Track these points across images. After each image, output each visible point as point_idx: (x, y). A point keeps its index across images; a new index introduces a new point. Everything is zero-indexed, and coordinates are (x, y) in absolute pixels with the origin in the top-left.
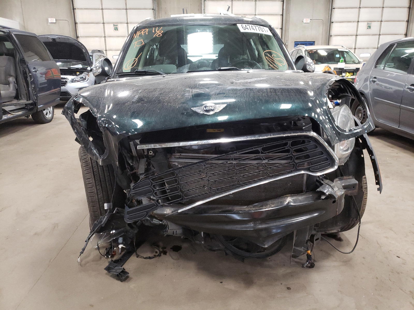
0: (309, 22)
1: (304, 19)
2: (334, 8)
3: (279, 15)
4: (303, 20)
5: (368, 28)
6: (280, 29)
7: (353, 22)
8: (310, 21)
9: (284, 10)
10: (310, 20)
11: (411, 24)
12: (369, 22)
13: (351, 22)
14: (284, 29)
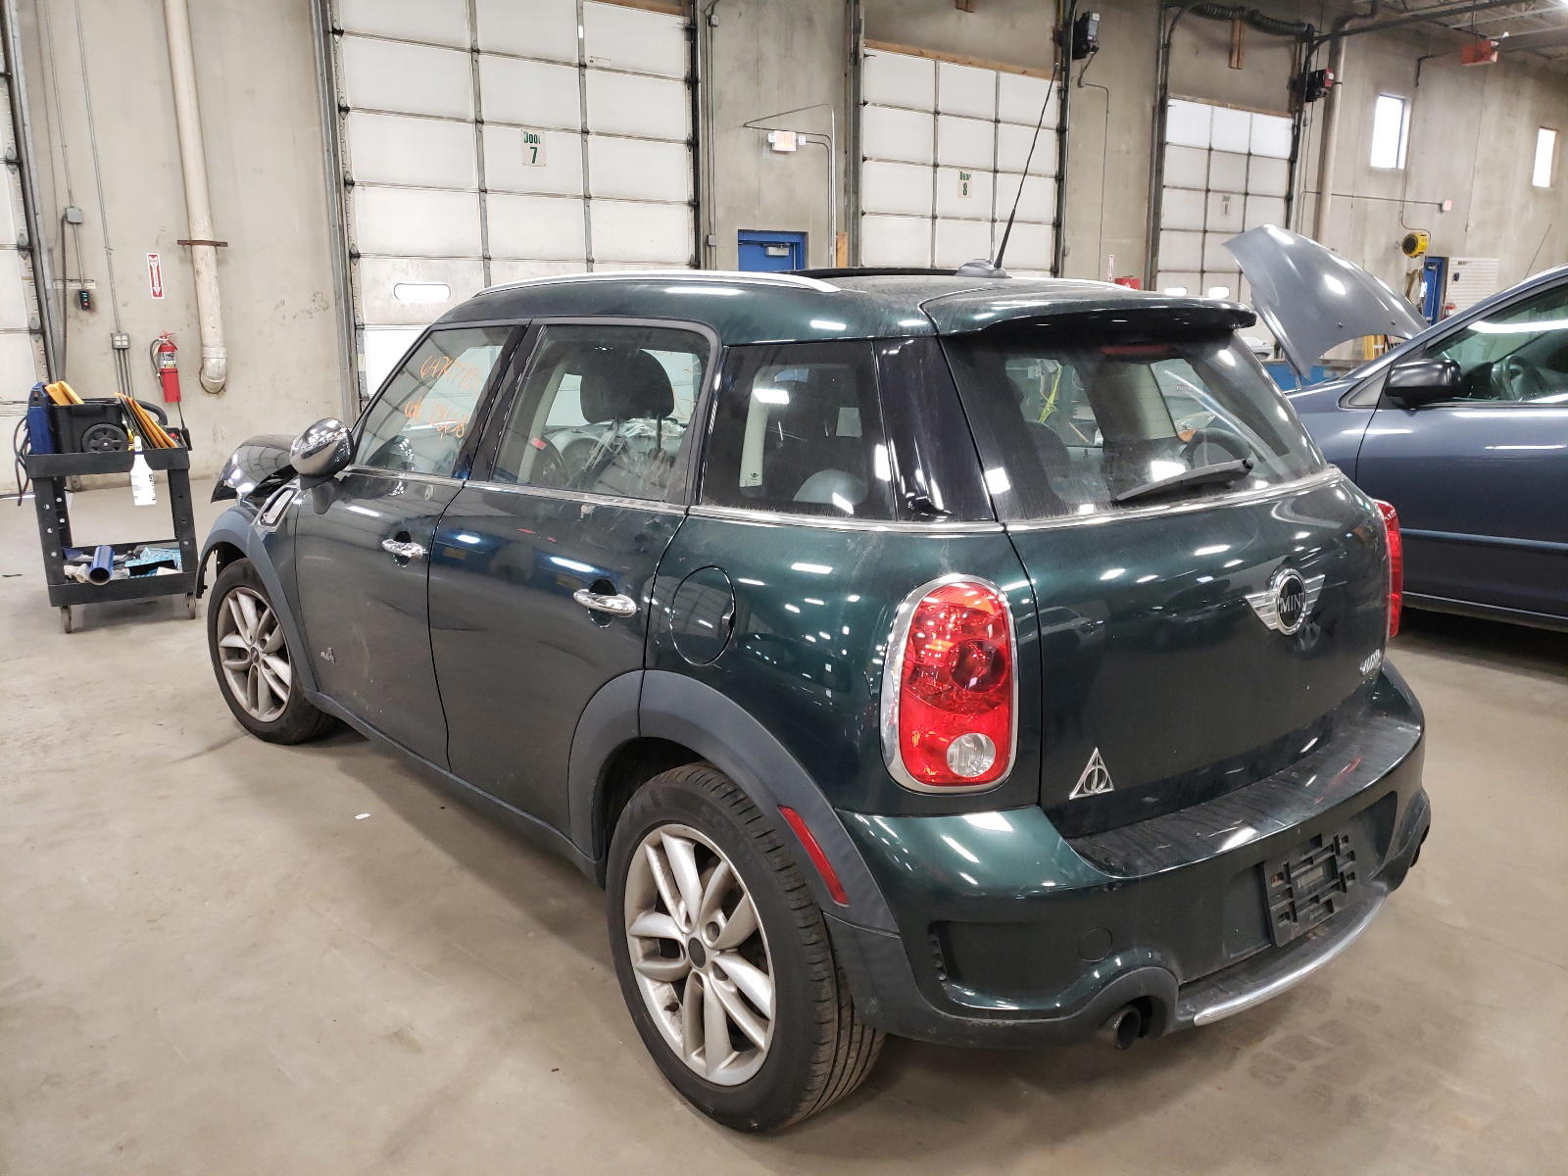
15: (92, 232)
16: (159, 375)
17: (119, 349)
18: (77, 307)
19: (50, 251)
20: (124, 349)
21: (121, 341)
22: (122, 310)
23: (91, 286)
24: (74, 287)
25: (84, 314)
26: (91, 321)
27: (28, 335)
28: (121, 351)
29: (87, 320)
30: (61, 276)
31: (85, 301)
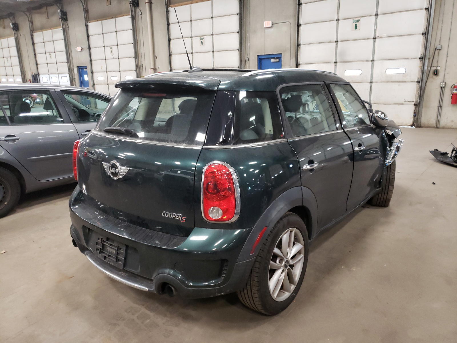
15: (444, 52)
16: (451, 95)
17: (442, 87)
18: (433, 75)
19: (429, 58)
20: (443, 87)
21: (442, 85)
22: (446, 75)
23: (439, 68)
24: (433, 69)
25: (434, 77)
26: (436, 79)
27: (416, 83)
28: (442, 88)
29: (435, 79)
30: (430, 66)
31: (436, 73)
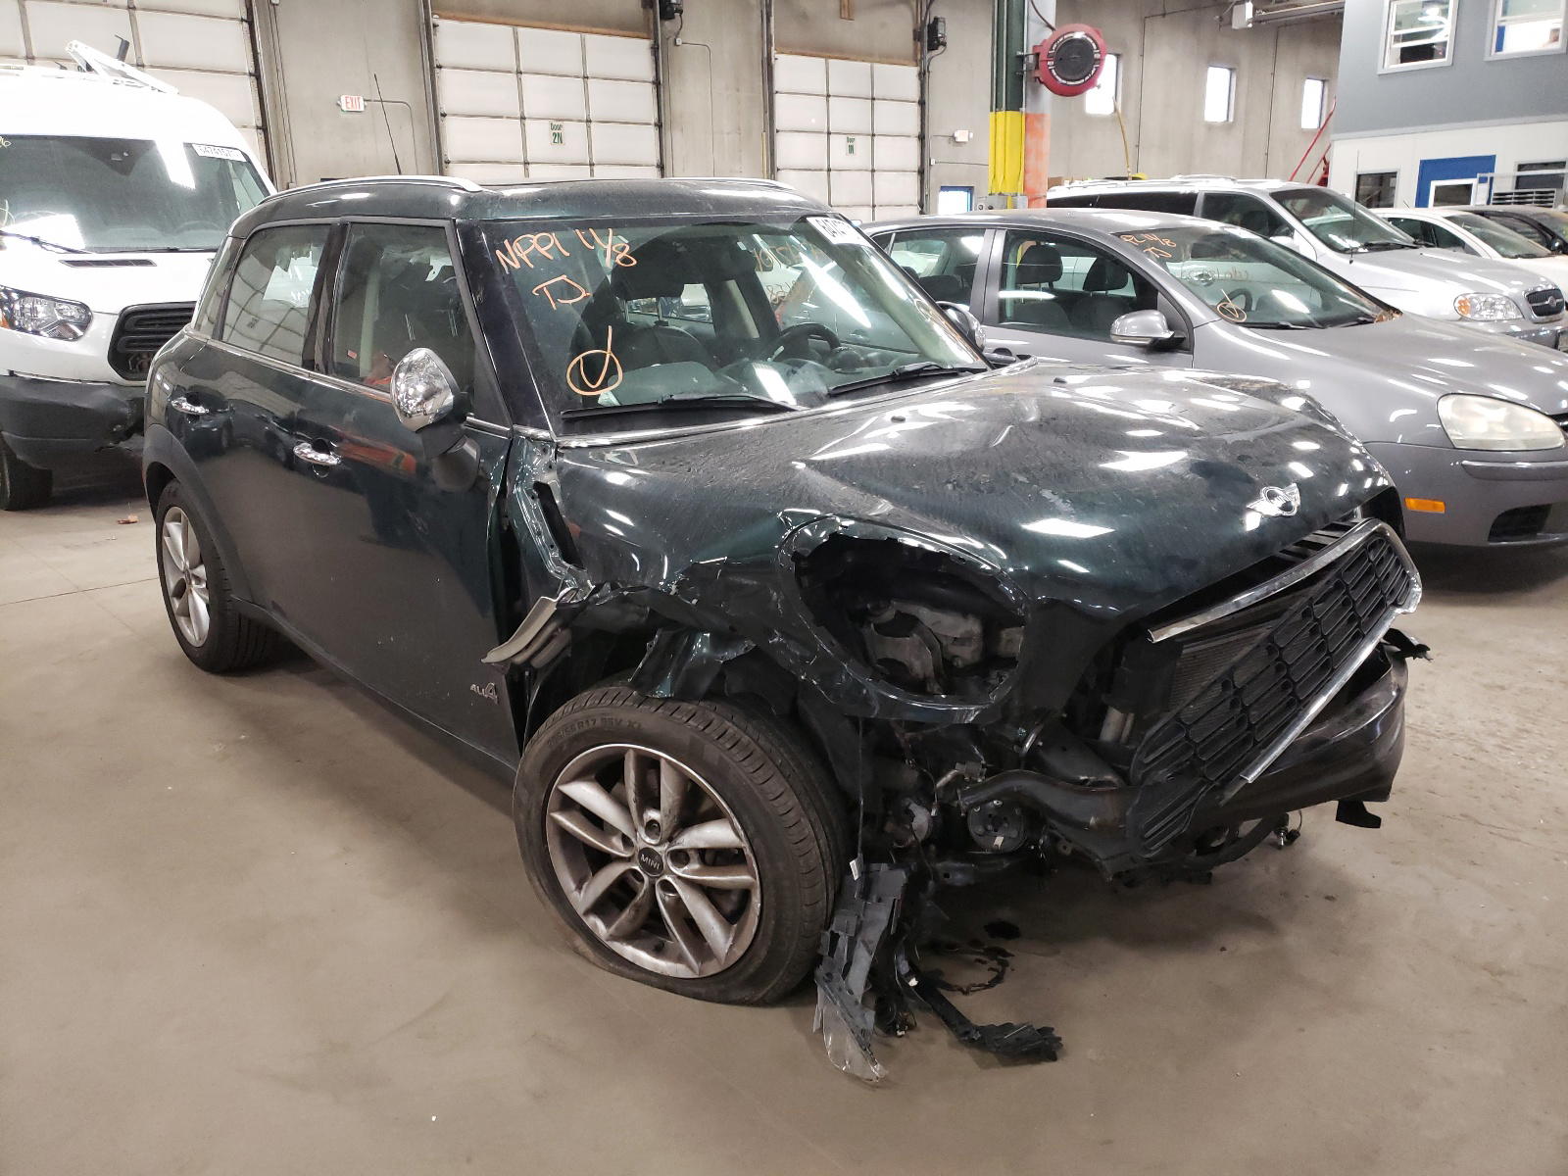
0: (362, 109)
1: (343, 98)
2: (440, 67)
3: (245, 74)
4: (340, 100)
5: (556, 141)
6: (258, 128)
7: (508, 118)
8: (365, 106)
9: (261, 58)
10: (366, 103)
11: (668, 134)
12: (554, 123)
13: (501, 117)
14: (272, 129)
